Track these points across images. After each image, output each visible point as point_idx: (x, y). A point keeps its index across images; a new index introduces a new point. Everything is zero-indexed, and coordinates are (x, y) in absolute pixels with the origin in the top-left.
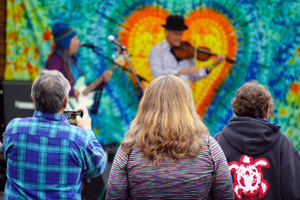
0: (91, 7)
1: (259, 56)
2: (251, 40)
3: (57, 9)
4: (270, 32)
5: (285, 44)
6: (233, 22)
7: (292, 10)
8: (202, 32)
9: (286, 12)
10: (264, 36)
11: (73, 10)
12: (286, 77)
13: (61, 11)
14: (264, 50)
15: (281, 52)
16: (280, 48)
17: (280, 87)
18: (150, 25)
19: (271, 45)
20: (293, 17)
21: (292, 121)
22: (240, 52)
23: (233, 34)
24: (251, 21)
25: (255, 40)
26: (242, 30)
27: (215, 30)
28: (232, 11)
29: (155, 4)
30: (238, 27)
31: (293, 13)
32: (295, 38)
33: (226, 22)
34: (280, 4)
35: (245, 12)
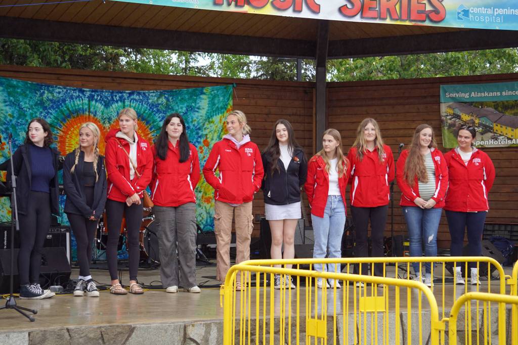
3: (5, 118)
6: (150, 127)
7: (195, 118)
9: (190, 120)
11: (18, 118)
13: (9, 118)
20: (195, 123)
23: (150, 136)
28: (149, 119)
29: (87, 113)
30: (154, 131)
31: (195, 120)
32: (197, 139)
33: (144, 126)
34: (186, 113)
35: (159, 120)
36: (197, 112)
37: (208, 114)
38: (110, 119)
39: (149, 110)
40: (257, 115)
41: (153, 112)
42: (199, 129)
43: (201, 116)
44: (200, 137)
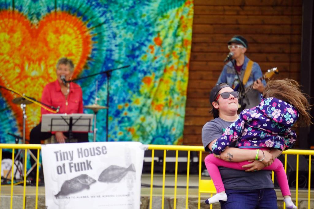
1: (113, 53)
2: (106, 39)
4: (123, 32)
5: (138, 42)
6: (87, 23)
7: (144, 13)
8: (57, 32)
9: (138, 15)
10: (118, 36)
12: (140, 71)
14: (118, 48)
15: (134, 49)
16: (133, 46)
17: (133, 80)
18: (6, 26)
19: (124, 44)
20: (145, 19)
21: (145, 110)
22: (94, 50)
23: (87, 33)
24: (105, 23)
25: (108, 39)
26: (96, 30)
27: (70, 31)
28: (86, 14)
29: (11, 8)
30: (92, 28)
31: (145, 15)
32: (147, 37)
33: (81, 23)
34: (133, 7)
35: (99, 15)
36: (147, 5)
37: (161, 7)
38: (38, 15)
39: (87, 4)
40: (227, 8)
41: (91, 5)
42: (150, 25)
43: (153, 10)
44: (151, 34)
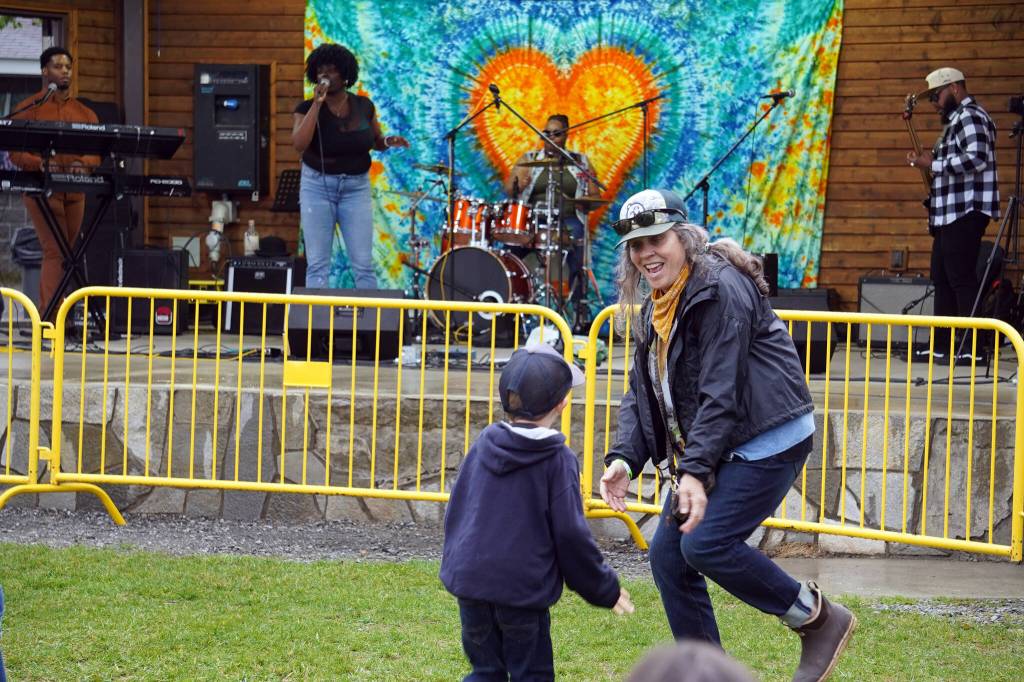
0: (427, 53)
1: (697, 119)
2: (684, 94)
3: (377, 60)
4: (715, 81)
5: (741, 99)
6: (653, 67)
7: (753, 44)
8: (601, 83)
9: (742, 48)
10: (706, 88)
11: (399, 59)
12: (744, 153)
13: (383, 60)
14: (705, 110)
15: (734, 113)
16: (733, 105)
17: (734, 168)
18: (518, 76)
19: (717, 101)
20: (755, 55)
21: (752, 222)
22: (663, 114)
23: (652, 86)
24: (683, 65)
25: (689, 94)
26: (668, 79)
27: (624, 81)
28: (652, 50)
29: (526, 44)
30: (661, 75)
31: (754, 48)
32: (758, 88)
33: (642, 66)
34: (734, 34)
35: (673, 51)
36: (760, 29)
37: (783, 33)
38: (571, 54)
39: (653, 31)
40: (906, 29)
41: (659, 35)
42: (763, 66)
43: (768, 38)
44: (765, 84)
